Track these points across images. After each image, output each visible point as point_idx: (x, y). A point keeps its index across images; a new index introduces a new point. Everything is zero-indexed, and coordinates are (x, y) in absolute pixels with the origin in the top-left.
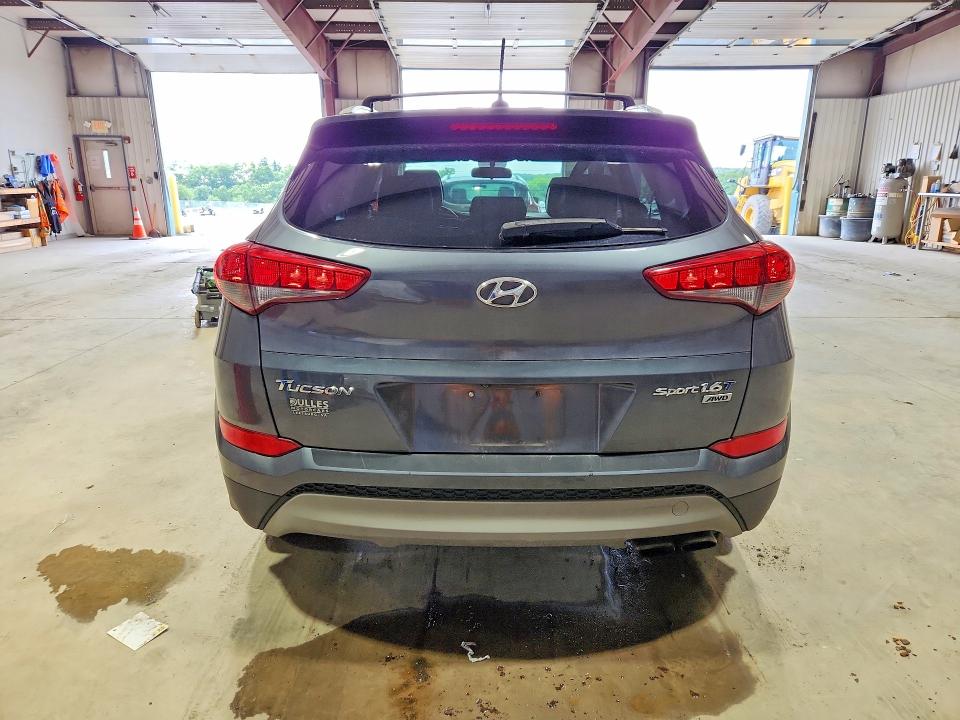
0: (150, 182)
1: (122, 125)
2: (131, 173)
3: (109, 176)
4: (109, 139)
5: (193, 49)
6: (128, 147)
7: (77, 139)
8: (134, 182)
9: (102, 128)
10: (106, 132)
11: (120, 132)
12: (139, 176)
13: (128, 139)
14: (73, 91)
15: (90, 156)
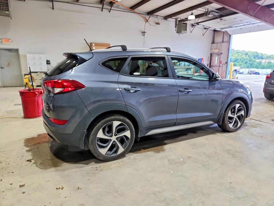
0: (224, 65)
1: (221, 50)
2: (220, 62)
3: (216, 63)
4: (218, 54)
5: (241, 27)
6: (221, 55)
7: (211, 54)
8: (221, 65)
9: (216, 51)
10: (217, 52)
11: (220, 52)
12: (222, 63)
13: (222, 54)
14: (213, 42)
15: (213, 58)
